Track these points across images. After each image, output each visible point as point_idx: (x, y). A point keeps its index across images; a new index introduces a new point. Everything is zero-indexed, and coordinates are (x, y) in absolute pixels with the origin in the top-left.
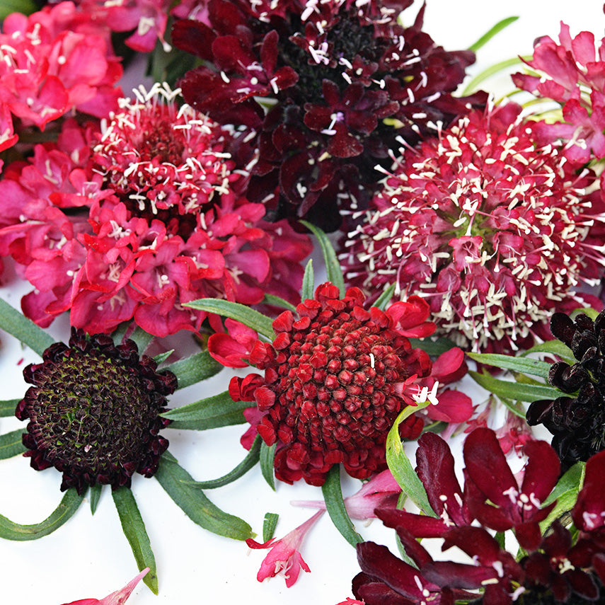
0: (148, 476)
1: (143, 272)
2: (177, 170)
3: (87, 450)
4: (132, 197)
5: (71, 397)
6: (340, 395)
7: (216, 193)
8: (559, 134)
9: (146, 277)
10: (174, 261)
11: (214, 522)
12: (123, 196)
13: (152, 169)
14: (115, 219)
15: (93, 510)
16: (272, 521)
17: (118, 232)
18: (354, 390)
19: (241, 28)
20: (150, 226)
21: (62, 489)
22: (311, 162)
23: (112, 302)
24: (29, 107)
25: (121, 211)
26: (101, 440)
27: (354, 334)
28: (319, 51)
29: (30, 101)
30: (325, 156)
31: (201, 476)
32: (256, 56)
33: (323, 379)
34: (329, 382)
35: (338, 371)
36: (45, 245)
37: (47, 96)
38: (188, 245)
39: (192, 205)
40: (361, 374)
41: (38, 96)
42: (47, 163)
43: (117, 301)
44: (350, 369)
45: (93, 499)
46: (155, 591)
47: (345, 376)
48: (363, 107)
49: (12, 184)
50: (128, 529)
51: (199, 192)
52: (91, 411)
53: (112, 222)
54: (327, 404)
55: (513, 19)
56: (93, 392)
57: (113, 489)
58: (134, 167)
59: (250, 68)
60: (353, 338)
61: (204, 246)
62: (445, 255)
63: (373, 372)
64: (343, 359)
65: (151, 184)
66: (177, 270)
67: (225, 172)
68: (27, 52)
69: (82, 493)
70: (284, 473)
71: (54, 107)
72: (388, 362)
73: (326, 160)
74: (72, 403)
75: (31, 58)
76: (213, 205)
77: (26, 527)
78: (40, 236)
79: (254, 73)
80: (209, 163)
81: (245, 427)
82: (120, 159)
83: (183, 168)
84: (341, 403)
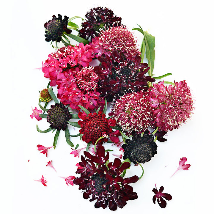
0: (63, 130)
3: (52, 123)
5: (52, 114)
6: (91, 130)
8: (152, 100)
11: (69, 142)
13: (83, 81)
14: (74, 87)
15: (53, 132)
16: (78, 146)
17: (74, 89)
18: (93, 130)
19: (108, 62)
21: (50, 127)
25: (76, 86)
27: (98, 121)
29: (72, 61)
31: (71, 134)
34: (90, 127)
35: (92, 126)
36: (64, 86)
39: (87, 89)
40: (95, 128)
42: (71, 72)
43: (70, 100)
46: (55, 149)
47: (93, 128)
49: (63, 74)
55: (171, 74)
56: (56, 114)
57: (57, 130)
58: (80, 80)
59: (107, 69)
60: (97, 122)
63: (98, 129)
64: (94, 125)
67: (95, 86)
69: (52, 128)
70: (84, 139)
71: (76, 63)
78: (63, 84)
80: (93, 84)
81: (80, 129)
83: (88, 83)
84: (91, 132)
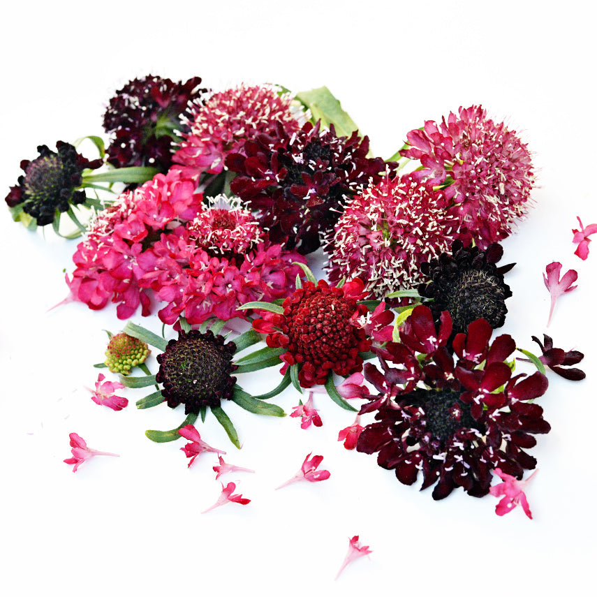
0: (229, 399)
1: (218, 286)
2: (232, 232)
3: (194, 383)
4: (210, 248)
5: (182, 356)
6: (319, 326)
7: (254, 243)
8: (424, 175)
9: (220, 289)
10: (234, 279)
11: (264, 410)
12: (205, 248)
13: (219, 233)
14: (202, 261)
15: (203, 420)
17: (204, 266)
18: (325, 322)
19: (260, 153)
20: (220, 262)
21: (186, 414)
22: (301, 216)
23: (204, 305)
24: (155, 220)
25: (205, 256)
26: (201, 376)
28: (298, 157)
29: (155, 216)
30: (307, 211)
32: (268, 167)
33: (309, 320)
34: (312, 320)
35: (316, 315)
36: (168, 280)
37: (163, 212)
38: (241, 271)
39: (241, 249)
40: (328, 314)
41: (159, 213)
42: (168, 243)
43: (206, 305)
44: (322, 312)
45: (202, 415)
46: (239, 447)
47: (320, 316)
48: (324, 184)
50: (221, 420)
51: (244, 242)
52: (194, 361)
53: (201, 262)
54: (314, 332)
57: (211, 408)
59: (266, 173)
61: (249, 271)
62: (369, 246)
63: (334, 312)
64: (317, 309)
65: (219, 240)
66: (236, 283)
67: (258, 232)
68: (150, 192)
69: (196, 414)
71: (167, 217)
72: (342, 308)
73: (308, 213)
74: (183, 359)
75: (153, 195)
76: (252, 250)
77: (169, 432)
78: (166, 275)
79: (268, 175)
80: (248, 228)
82: (203, 231)
83: (235, 231)
84: (321, 330)
